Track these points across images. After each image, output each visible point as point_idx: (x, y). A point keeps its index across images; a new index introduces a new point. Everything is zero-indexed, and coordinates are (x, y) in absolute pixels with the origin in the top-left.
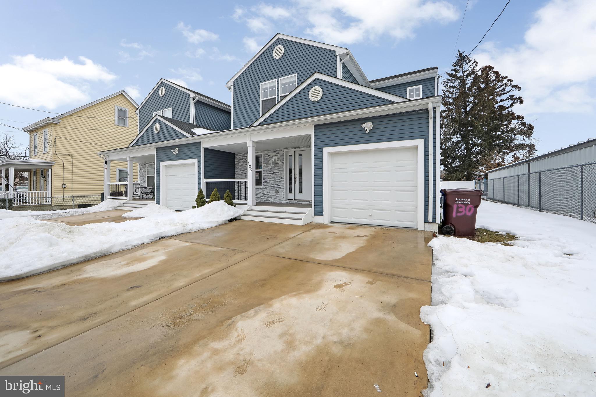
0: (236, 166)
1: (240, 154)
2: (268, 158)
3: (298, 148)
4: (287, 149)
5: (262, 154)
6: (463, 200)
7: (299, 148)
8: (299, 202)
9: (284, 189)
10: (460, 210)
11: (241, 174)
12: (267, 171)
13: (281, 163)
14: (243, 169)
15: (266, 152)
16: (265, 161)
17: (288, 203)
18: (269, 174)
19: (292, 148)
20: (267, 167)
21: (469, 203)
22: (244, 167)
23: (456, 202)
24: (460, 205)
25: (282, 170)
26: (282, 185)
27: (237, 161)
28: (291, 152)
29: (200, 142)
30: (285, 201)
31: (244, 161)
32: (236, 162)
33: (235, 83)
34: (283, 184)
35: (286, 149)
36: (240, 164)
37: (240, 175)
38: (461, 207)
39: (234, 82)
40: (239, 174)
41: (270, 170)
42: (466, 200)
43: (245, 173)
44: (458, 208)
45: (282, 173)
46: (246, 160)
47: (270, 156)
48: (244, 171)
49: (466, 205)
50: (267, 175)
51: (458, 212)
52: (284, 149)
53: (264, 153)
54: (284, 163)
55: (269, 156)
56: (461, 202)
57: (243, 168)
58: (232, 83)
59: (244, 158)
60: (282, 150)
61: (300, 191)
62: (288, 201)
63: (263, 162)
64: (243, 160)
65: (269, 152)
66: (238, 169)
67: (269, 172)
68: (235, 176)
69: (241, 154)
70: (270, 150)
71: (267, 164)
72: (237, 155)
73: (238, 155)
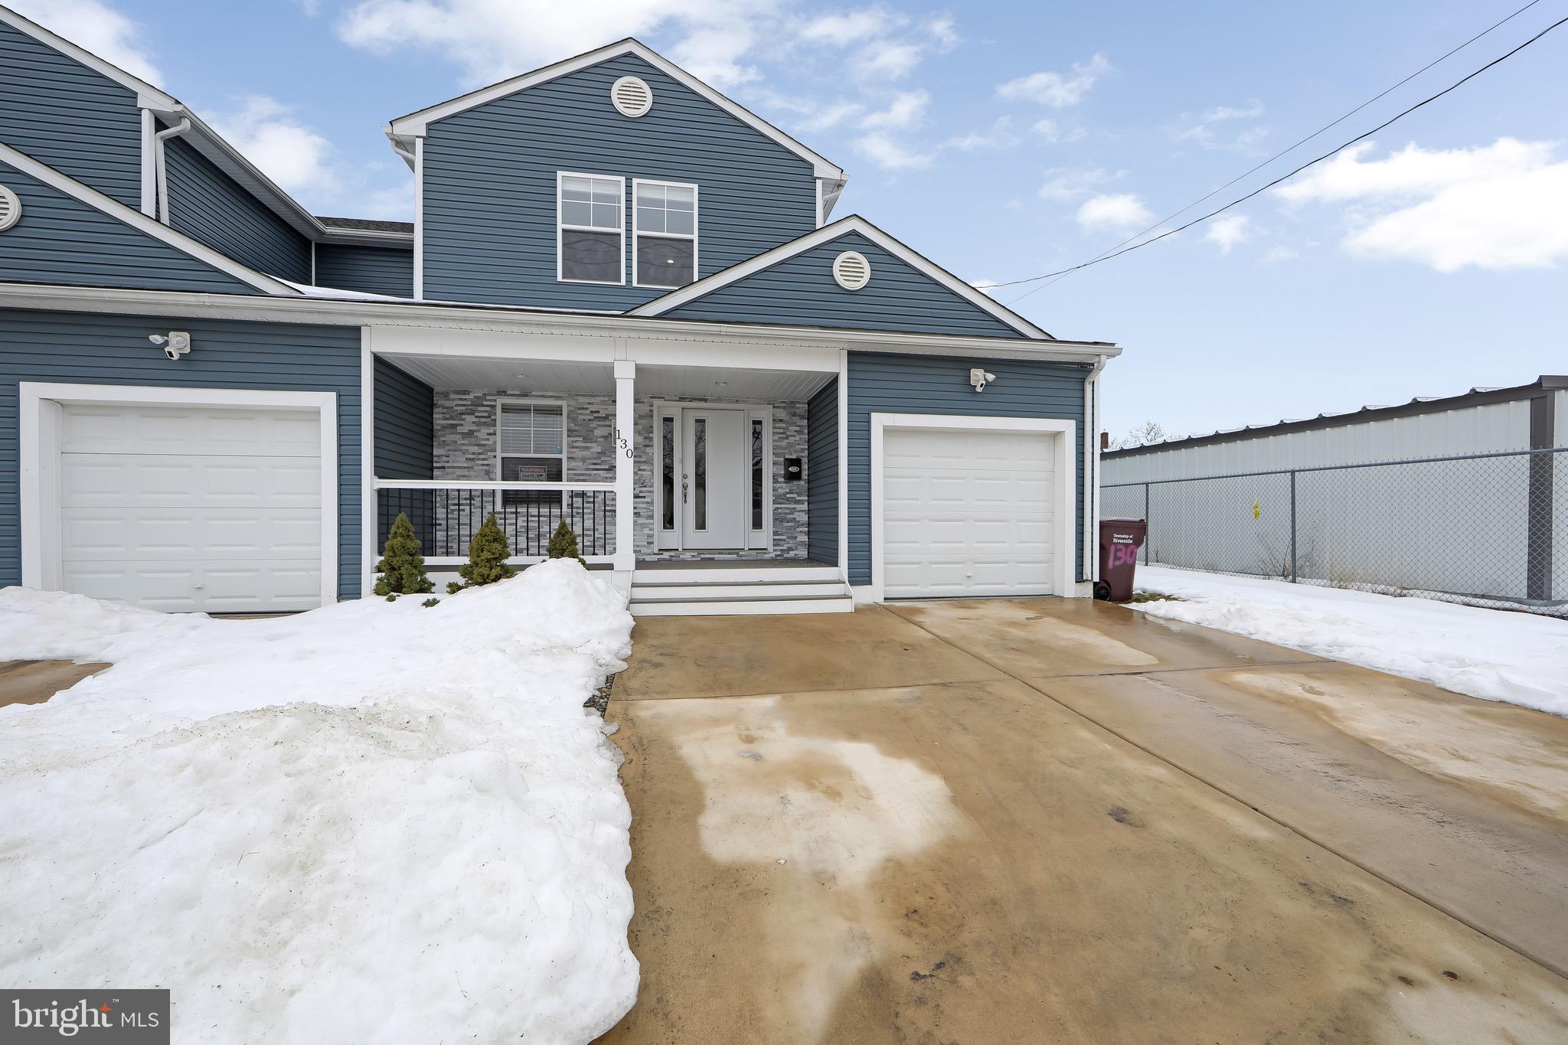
0: (443, 436)
1: (458, 392)
2: (589, 420)
3: (701, 400)
4: (663, 398)
5: (563, 403)
6: (1123, 536)
7: (705, 400)
8: (702, 556)
9: (651, 517)
10: (1119, 554)
11: (466, 465)
12: (584, 460)
13: (641, 441)
14: (476, 449)
15: (581, 400)
16: (577, 428)
17: (664, 560)
18: (594, 472)
19: (682, 399)
20: (587, 448)
21: (1131, 542)
22: (482, 442)
23: (1115, 540)
24: (1119, 547)
25: (644, 462)
26: (645, 506)
27: (448, 419)
28: (673, 410)
29: (357, 330)
30: (655, 554)
31: (483, 420)
32: (439, 419)
33: (434, 134)
35: (661, 398)
36: (465, 429)
37: (460, 468)
38: (1121, 550)
39: (430, 126)
40: (456, 465)
41: (599, 458)
42: (1127, 537)
43: (485, 462)
44: (1117, 550)
45: (644, 470)
46: (489, 417)
47: (595, 415)
48: (481, 457)
49: (1127, 545)
50: (583, 475)
51: (1116, 558)
52: (652, 397)
53: (573, 403)
54: (651, 439)
55: (592, 412)
56: (1121, 541)
57: (479, 445)
58: (416, 128)
59: (480, 409)
60: (645, 400)
61: (701, 524)
62: (666, 555)
63: (568, 430)
64: (476, 417)
65: (592, 400)
66: (447, 448)
67: (594, 464)
68: (436, 472)
69: (465, 394)
70: (600, 396)
71: (586, 439)
72: (446, 395)
73: (452, 396)
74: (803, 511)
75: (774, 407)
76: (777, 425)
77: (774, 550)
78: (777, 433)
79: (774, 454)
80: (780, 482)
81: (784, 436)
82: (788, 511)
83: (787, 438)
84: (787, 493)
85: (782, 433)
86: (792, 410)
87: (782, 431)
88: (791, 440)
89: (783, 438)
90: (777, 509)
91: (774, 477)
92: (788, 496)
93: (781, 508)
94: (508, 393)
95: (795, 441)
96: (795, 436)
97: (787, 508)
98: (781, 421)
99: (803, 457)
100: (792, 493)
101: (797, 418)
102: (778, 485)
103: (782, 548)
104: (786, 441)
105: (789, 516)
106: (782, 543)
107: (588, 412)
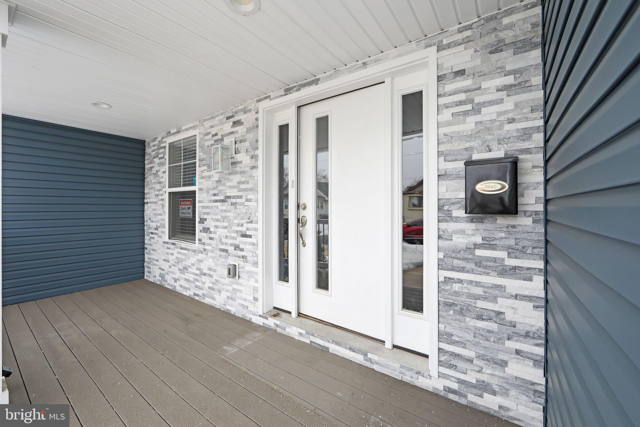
3: (309, 84)
4: (268, 96)
5: (196, 132)
11: (155, 200)
14: (158, 186)
15: (208, 124)
17: (269, 328)
18: (215, 204)
19: (288, 91)
22: (161, 180)
25: (251, 190)
26: (252, 248)
27: (150, 164)
30: (260, 316)
31: (161, 161)
32: (147, 167)
34: (253, 244)
35: (266, 98)
36: (154, 171)
37: (153, 202)
40: (151, 200)
41: (217, 188)
43: (162, 197)
45: (250, 200)
46: (163, 158)
48: (161, 193)
52: (257, 101)
53: (202, 130)
55: (213, 136)
57: (160, 183)
59: (160, 151)
60: (253, 107)
62: (271, 321)
63: (199, 161)
64: (159, 159)
65: (214, 122)
66: (149, 187)
67: (215, 195)
68: (145, 207)
69: (155, 140)
71: (210, 167)
73: (151, 144)
74: (529, 298)
75: (440, 48)
76: (450, 87)
77: (440, 375)
78: (447, 106)
79: (440, 154)
80: (457, 220)
81: (469, 107)
82: (479, 291)
83: (477, 110)
84: (477, 246)
85: (461, 103)
86: (492, 39)
87: (462, 97)
88: (488, 113)
89: (466, 113)
90: (448, 280)
91: (440, 208)
92: (478, 252)
93: (460, 281)
94: (172, 132)
95: (500, 114)
96: (500, 101)
97: (478, 284)
98: (461, 73)
99: (527, 151)
100: (493, 247)
101: (507, 54)
102: (451, 226)
103: (462, 377)
104: (472, 120)
105: (481, 304)
106: (461, 364)
107: (210, 136)
